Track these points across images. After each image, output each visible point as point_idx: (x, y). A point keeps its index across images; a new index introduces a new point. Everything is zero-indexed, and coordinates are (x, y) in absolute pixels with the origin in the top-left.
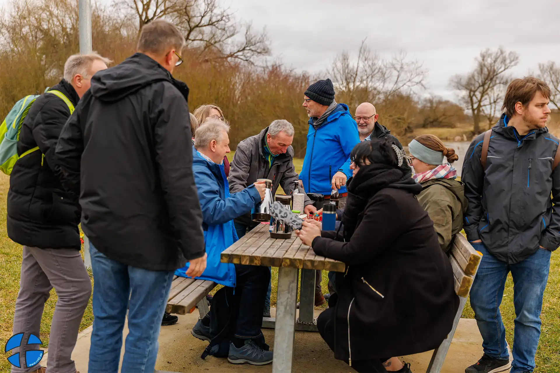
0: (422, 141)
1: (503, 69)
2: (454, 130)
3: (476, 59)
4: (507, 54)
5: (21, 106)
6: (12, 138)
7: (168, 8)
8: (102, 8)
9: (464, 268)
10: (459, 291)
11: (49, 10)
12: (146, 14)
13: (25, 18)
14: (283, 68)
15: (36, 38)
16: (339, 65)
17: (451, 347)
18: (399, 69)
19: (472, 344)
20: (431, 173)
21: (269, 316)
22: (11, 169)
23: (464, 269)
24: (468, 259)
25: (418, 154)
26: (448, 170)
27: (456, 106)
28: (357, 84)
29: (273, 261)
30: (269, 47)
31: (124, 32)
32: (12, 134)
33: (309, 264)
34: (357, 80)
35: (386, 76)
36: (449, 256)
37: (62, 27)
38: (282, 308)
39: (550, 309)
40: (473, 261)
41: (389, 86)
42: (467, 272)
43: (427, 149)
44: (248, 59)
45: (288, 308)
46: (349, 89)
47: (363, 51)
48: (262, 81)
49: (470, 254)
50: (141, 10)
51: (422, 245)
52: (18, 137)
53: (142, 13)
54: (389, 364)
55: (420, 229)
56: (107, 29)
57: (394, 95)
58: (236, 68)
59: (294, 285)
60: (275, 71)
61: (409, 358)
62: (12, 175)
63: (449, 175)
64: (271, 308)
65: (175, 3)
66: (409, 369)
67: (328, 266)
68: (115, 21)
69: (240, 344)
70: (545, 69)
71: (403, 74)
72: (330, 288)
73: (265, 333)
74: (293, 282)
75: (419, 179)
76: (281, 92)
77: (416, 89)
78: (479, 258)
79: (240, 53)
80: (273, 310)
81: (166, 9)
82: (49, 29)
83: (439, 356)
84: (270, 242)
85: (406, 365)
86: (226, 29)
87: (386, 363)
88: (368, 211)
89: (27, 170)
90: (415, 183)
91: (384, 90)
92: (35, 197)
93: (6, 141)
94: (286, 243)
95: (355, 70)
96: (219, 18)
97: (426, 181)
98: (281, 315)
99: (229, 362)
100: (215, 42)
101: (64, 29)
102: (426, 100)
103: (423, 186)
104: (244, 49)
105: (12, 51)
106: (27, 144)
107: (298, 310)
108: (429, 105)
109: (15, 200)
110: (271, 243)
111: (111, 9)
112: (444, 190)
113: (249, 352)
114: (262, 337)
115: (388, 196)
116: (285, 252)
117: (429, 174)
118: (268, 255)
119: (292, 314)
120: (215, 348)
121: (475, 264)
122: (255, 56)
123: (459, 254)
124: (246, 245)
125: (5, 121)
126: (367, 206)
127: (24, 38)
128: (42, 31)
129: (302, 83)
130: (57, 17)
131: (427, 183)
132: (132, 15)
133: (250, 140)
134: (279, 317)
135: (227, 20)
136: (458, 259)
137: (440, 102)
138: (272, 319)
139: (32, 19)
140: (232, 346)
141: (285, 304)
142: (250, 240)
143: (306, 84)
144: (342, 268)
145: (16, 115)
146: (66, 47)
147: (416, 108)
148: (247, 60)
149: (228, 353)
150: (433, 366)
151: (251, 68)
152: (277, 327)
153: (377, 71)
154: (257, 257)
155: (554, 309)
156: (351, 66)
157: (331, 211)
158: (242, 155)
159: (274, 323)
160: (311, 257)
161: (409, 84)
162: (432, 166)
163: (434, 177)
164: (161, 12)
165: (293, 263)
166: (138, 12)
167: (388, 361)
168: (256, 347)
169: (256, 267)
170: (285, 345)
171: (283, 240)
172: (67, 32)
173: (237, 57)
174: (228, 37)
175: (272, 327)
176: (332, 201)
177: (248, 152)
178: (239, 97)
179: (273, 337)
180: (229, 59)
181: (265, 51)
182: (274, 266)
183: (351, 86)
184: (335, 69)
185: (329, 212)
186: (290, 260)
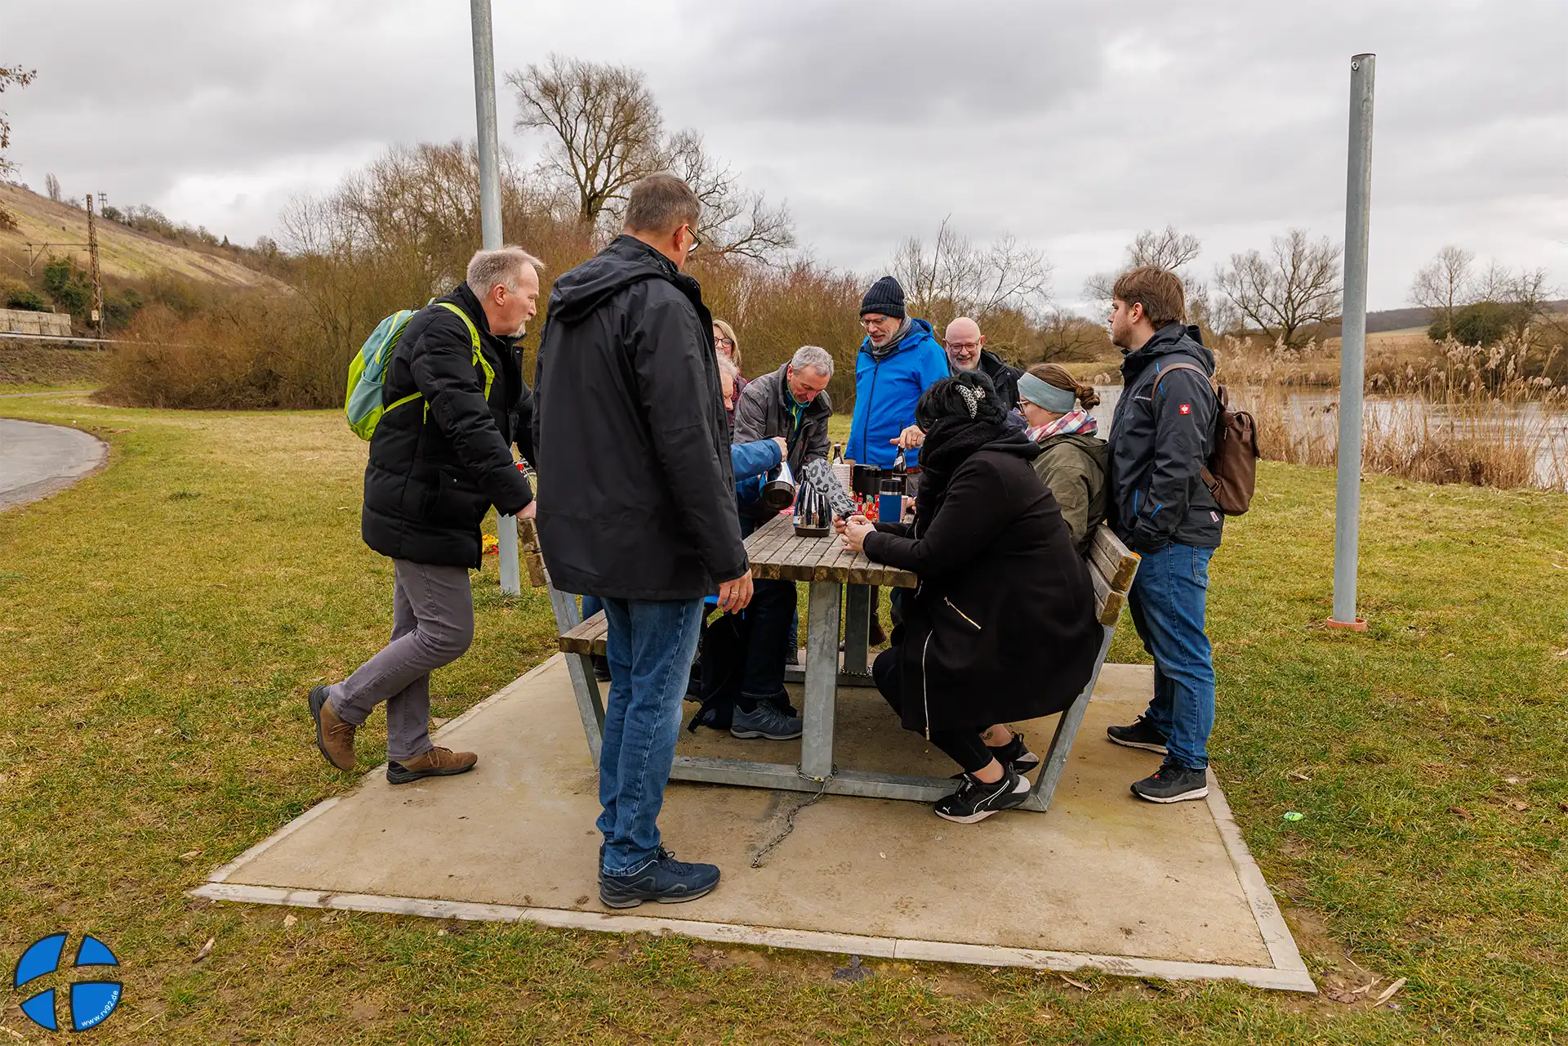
0: (1041, 375)
1: (1172, 264)
2: (1094, 365)
3: (1128, 248)
4: (1179, 239)
5: (390, 327)
6: (375, 380)
7: (627, 174)
8: (520, 175)
9: (1111, 578)
10: (1103, 617)
11: (435, 181)
12: (592, 183)
13: (396, 195)
14: (814, 267)
15: (416, 226)
16: (906, 261)
17: (1089, 710)
18: (1003, 267)
19: (1122, 703)
20: (1055, 425)
21: (797, 664)
22: (373, 431)
23: (1111, 581)
24: (1118, 566)
25: (1035, 396)
26: (1082, 420)
27: (1098, 326)
28: (935, 292)
29: (801, 572)
30: (792, 233)
31: (556, 215)
32: (375, 373)
33: (858, 576)
34: (935, 285)
35: (982, 278)
36: (1086, 561)
37: (457, 208)
38: (815, 648)
39: (1249, 647)
40: (1125, 567)
41: (988, 295)
42: (1116, 585)
43: (1049, 388)
44: (757, 253)
45: (825, 647)
46: (922, 300)
47: (944, 239)
48: (780, 290)
49: (1120, 556)
50: (583, 178)
51: (1042, 542)
52: (384, 377)
53: (586, 182)
54: (990, 734)
55: (1038, 517)
56: (528, 210)
57: (995, 308)
58: (737, 270)
59: (836, 610)
60: (801, 274)
61: (1021, 726)
62: (373, 440)
63: (1085, 428)
64: (799, 652)
65: (639, 165)
66: (1022, 743)
67: (889, 579)
68: (541, 198)
69: (749, 706)
70: (1242, 262)
71: (1009, 274)
72: (894, 618)
73: (789, 689)
74: (833, 606)
75: (1035, 435)
76: (812, 307)
77: (1031, 297)
78: (1136, 563)
79: (745, 245)
80: (801, 653)
81: (623, 176)
82: (435, 213)
83: (1071, 720)
84: (795, 542)
85: (1017, 736)
86: (722, 205)
87: (985, 734)
88: (954, 489)
89: (399, 433)
90: (1028, 442)
91: (978, 301)
92: (412, 478)
93: (363, 385)
94: (821, 544)
95: (932, 268)
96: (710, 187)
97: (1047, 438)
98: (815, 659)
99: (733, 736)
100: (705, 228)
101: (460, 212)
102: (1047, 318)
103: (1042, 447)
104: (751, 238)
105: (379, 248)
106: (399, 387)
107: (842, 655)
108: (1052, 325)
109: (380, 480)
110: (797, 544)
111: (534, 176)
112: (1077, 453)
113: (764, 720)
114: (786, 696)
115: (985, 464)
116: (819, 557)
117: (1051, 428)
118: (792, 563)
119: (832, 658)
120: (711, 715)
121: (1129, 573)
122: (769, 249)
123: (1103, 559)
124: (757, 547)
125: (360, 353)
126: (952, 479)
127: (397, 227)
128: (423, 215)
129: (845, 290)
130: (448, 192)
131: (1048, 441)
132: (569, 187)
133: (764, 382)
134: (810, 664)
135: (723, 192)
136: (1101, 564)
137: (1070, 320)
138: (800, 668)
139: (409, 197)
140: (738, 710)
141: (820, 640)
142: (762, 540)
143: (851, 293)
144: (912, 582)
145: (381, 342)
146: (464, 241)
147: (1031, 330)
148: (755, 256)
149: (731, 722)
150: (1061, 737)
151: (763, 268)
152: (809, 678)
153: (967, 270)
154: (775, 565)
155: (1255, 647)
156: (925, 261)
157: (893, 491)
158: (753, 408)
159: (803, 674)
160: (861, 564)
161: (1020, 290)
162: (1056, 415)
163: (1061, 432)
164: (616, 180)
165: (832, 574)
166: (579, 181)
167: (988, 731)
168: (776, 712)
169: (773, 581)
170: (821, 707)
171: (817, 539)
172: (465, 216)
173: (739, 251)
174: (726, 219)
175: (800, 680)
176: (895, 476)
177: (762, 401)
178: (744, 317)
179: (802, 696)
180: (727, 255)
181: (786, 241)
182: (801, 579)
183: (926, 294)
184: (900, 270)
185: (890, 493)
186: (828, 569)
